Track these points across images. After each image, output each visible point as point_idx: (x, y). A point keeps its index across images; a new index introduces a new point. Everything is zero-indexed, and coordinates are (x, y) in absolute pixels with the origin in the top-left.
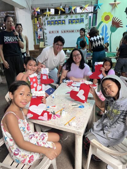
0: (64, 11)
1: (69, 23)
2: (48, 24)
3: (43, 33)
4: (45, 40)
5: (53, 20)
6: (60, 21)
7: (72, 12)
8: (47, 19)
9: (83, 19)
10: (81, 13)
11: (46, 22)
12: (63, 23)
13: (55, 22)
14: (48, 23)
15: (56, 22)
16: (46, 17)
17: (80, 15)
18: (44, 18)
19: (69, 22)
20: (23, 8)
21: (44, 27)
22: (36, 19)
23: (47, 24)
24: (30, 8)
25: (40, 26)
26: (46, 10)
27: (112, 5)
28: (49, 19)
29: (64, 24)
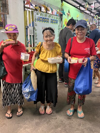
1: (51, 22)
2: (38, 20)
5: (42, 16)
6: (46, 18)
8: (37, 14)
12: (47, 22)
13: (43, 19)
21: (35, 22)
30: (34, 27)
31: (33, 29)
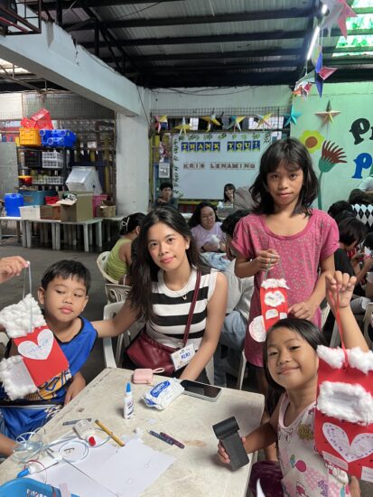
0: (219, 124)
1: (228, 148)
2: (183, 149)
3: (171, 166)
4: (174, 182)
5: (194, 140)
6: (208, 143)
7: (237, 128)
8: (180, 138)
9: (259, 142)
10: (256, 130)
11: (179, 145)
12: (214, 149)
13: (198, 146)
14: (183, 146)
15: (201, 145)
16: (180, 135)
17: (252, 135)
18: (176, 137)
19: (229, 146)
20: (133, 115)
21: (174, 154)
22: (158, 138)
23: (180, 149)
24: (149, 116)
25: (165, 152)
26: (181, 120)
27: (321, 116)
28: (186, 139)
29: (216, 151)
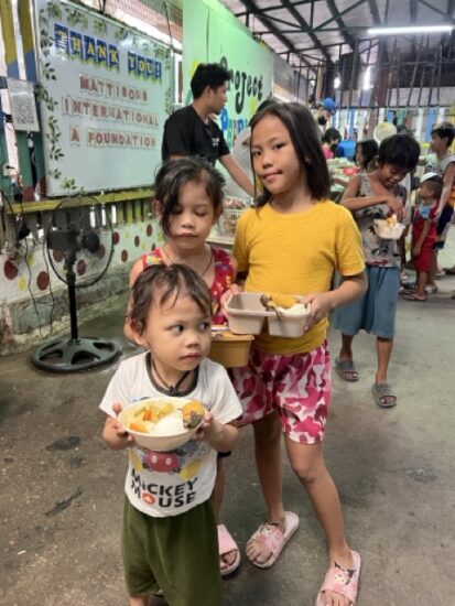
1: (130, 69)
6: (102, 44)
8: (51, 10)
12: (112, 64)
13: (87, 47)
15: (90, 45)
17: (153, 46)
21: (43, 59)
29: (115, 69)
30: (38, 86)
31: (36, 95)
